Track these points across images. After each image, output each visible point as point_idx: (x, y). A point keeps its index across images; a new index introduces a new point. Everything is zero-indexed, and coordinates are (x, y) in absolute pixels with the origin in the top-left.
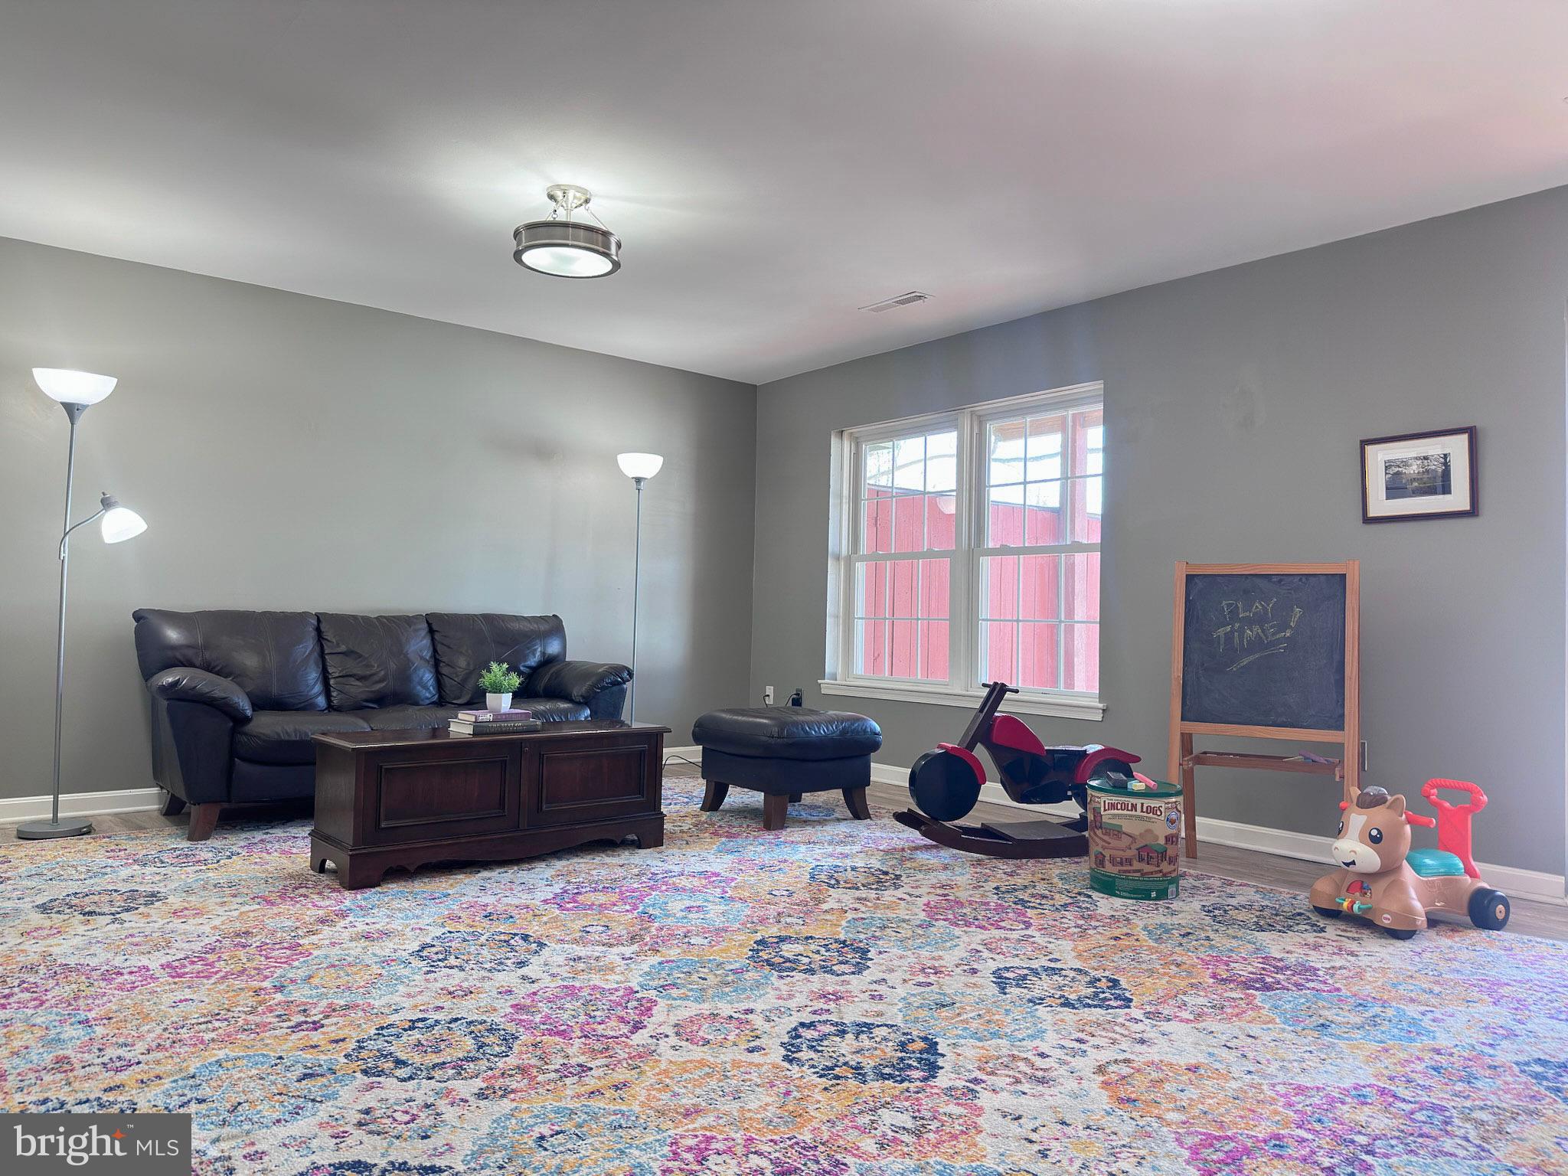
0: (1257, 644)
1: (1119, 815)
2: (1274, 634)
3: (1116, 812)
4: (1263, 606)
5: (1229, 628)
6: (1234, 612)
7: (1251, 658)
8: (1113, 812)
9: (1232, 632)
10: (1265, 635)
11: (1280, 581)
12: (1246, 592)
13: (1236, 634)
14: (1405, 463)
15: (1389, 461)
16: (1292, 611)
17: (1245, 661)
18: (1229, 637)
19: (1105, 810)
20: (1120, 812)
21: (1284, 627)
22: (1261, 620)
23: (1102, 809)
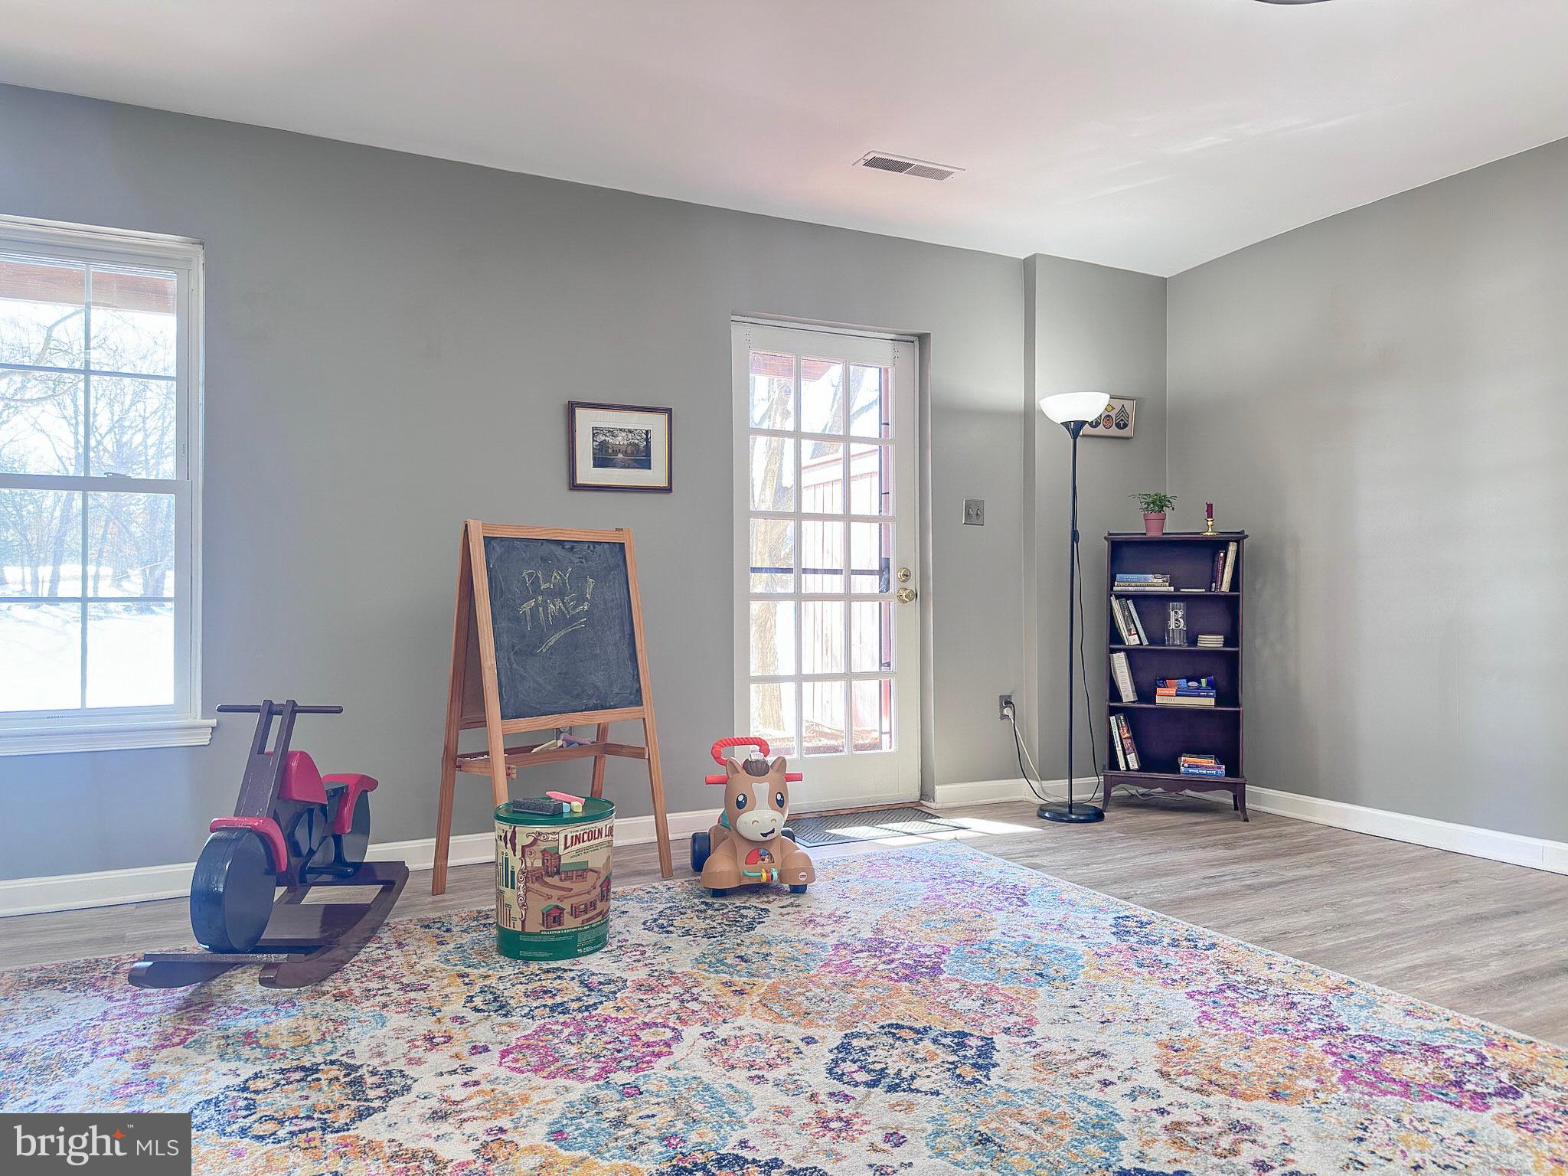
0: (562, 620)
1: (587, 848)
2: (575, 608)
3: (582, 845)
4: (560, 576)
5: (533, 603)
6: (535, 583)
7: (557, 636)
8: (578, 846)
9: (537, 606)
10: (567, 609)
11: (572, 548)
12: (544, 560)
13: (541, 609)
14: (612, 433)
15: (596, 429)
16: (586, 581)
17: (552, 641)
18: (534, 612)
19: (566, 847)
20: (587, 844)
21: (581, 599)
22: (559, 593)
23: (562, 847)
